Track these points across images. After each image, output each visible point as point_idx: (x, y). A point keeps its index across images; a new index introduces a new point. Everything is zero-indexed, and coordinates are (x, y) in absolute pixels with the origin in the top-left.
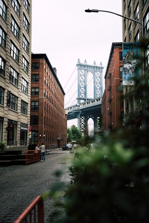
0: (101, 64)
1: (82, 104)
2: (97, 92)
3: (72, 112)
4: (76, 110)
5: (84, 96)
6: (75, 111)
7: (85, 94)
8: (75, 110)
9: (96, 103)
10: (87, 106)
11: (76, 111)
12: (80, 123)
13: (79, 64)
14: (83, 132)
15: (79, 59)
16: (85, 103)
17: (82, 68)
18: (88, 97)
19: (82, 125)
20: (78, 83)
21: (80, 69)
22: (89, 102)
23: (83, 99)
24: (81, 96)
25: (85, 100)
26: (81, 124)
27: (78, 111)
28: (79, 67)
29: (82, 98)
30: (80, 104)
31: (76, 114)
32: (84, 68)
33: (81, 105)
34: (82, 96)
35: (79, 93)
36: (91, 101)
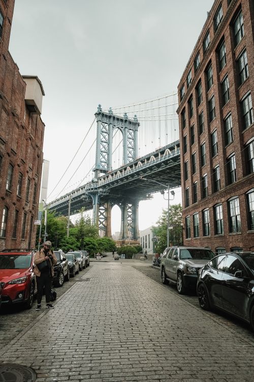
0: (136, 118)
1: (102, 179)
3: (84, 194)
4: (92, 189)
5: (106, 167)
6: (89, 191)
7: (108, 163)
10: (111, 179)
11: (92, 191)
13: (100, 112)
14: (101, 228)
15: (100, 106)
16: (107, 177)
17: (105, 120)
19: (102, 216)
21: (100, 121)
22: (116, 173)
23: (104, 172)
24: (101, 166)
26: (99, 214)
27: (95, 190)
28: (100, 117)
29: (103, 169)
30: (100, 179)
31: (92, 196)
32: (108, 120)
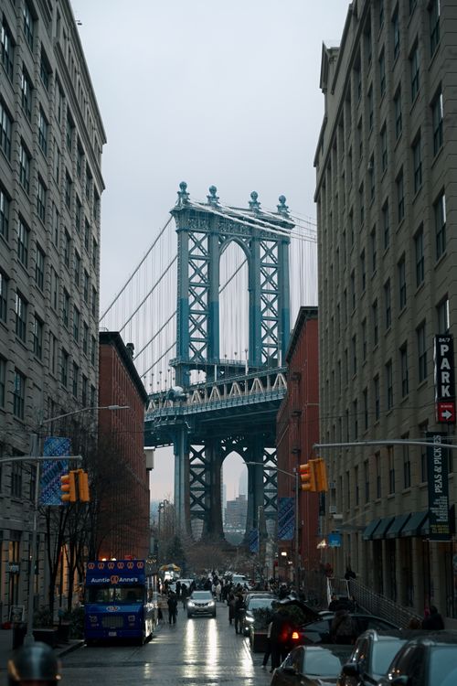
0: (283, 206)
1: (196, 392)
2: (264, 333)
4: (171, 418)
5: (204, 354)
6: (164, 423)
7: (212, 341)
8: (164, 418)
9: (260, 394)
10: (218, 402)
11: (172, 423)
12: (187, 478)
13: (184, 210)
14: (198, 514)
15: (183, 186)
16: (210, 389)
17: (198, 223)
18: (221, 357)
19: (197, 484)
20: (179, 293)
21: (186, 231)
22: (229, 386)
23: (200, 367)
24: (192, 354)
25: (209, 370)
27: (181, 422)
28: (184, 221)
29: (197, 361)
30: (189, 389)
32: (206, 225)
33: (192, 393)
34: (198, 354)
35: (183, 340)
36: (239, 382)
